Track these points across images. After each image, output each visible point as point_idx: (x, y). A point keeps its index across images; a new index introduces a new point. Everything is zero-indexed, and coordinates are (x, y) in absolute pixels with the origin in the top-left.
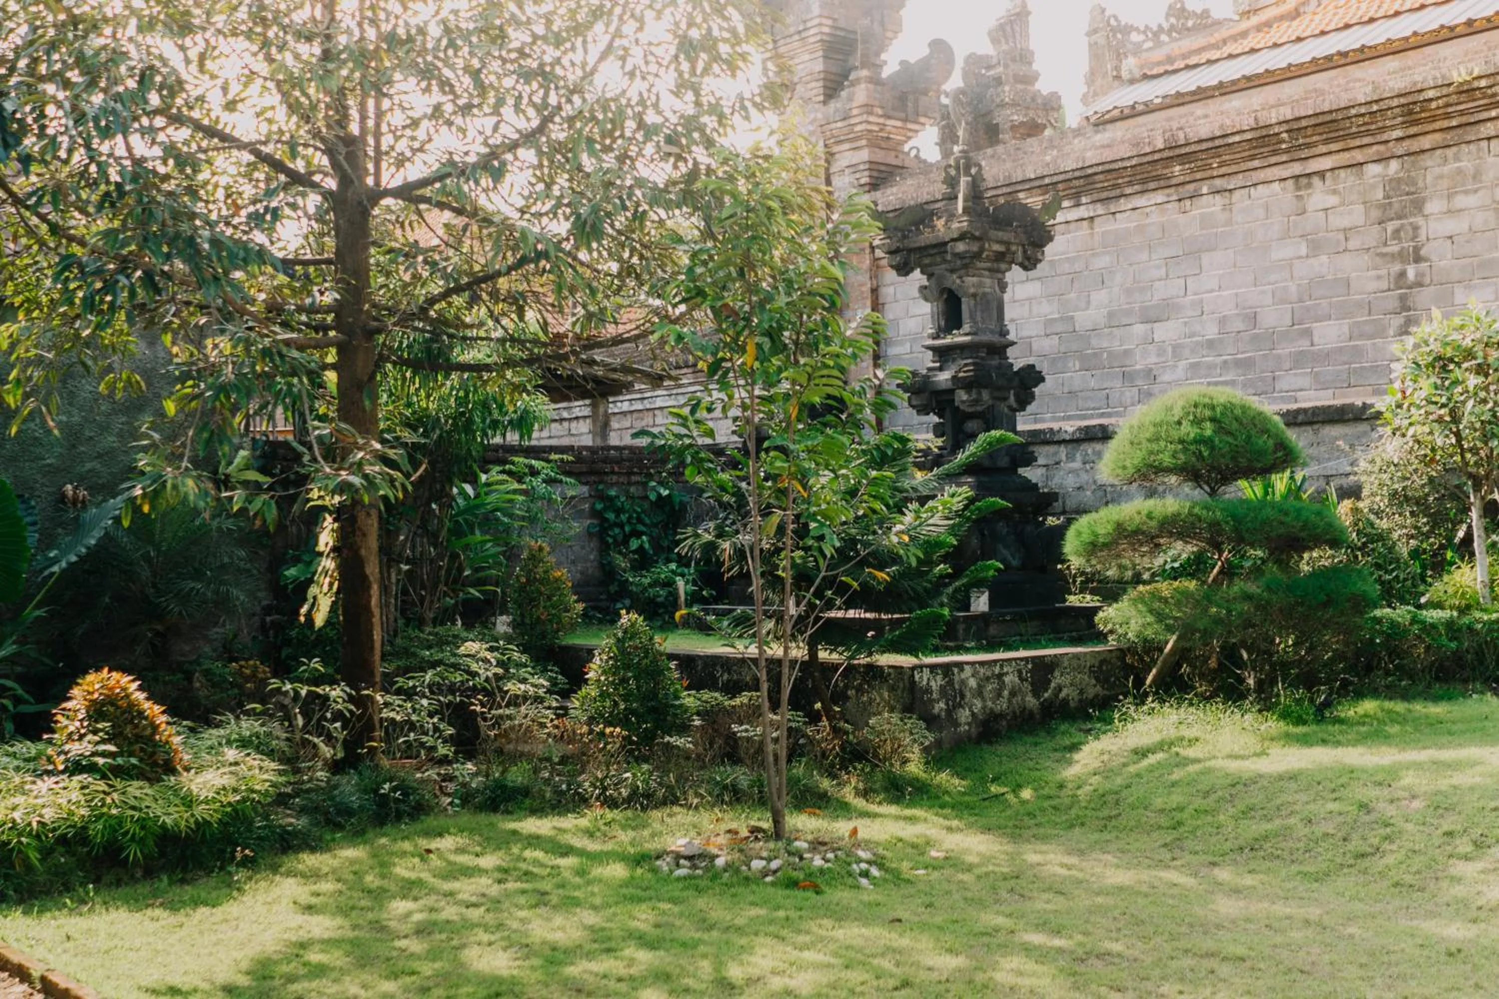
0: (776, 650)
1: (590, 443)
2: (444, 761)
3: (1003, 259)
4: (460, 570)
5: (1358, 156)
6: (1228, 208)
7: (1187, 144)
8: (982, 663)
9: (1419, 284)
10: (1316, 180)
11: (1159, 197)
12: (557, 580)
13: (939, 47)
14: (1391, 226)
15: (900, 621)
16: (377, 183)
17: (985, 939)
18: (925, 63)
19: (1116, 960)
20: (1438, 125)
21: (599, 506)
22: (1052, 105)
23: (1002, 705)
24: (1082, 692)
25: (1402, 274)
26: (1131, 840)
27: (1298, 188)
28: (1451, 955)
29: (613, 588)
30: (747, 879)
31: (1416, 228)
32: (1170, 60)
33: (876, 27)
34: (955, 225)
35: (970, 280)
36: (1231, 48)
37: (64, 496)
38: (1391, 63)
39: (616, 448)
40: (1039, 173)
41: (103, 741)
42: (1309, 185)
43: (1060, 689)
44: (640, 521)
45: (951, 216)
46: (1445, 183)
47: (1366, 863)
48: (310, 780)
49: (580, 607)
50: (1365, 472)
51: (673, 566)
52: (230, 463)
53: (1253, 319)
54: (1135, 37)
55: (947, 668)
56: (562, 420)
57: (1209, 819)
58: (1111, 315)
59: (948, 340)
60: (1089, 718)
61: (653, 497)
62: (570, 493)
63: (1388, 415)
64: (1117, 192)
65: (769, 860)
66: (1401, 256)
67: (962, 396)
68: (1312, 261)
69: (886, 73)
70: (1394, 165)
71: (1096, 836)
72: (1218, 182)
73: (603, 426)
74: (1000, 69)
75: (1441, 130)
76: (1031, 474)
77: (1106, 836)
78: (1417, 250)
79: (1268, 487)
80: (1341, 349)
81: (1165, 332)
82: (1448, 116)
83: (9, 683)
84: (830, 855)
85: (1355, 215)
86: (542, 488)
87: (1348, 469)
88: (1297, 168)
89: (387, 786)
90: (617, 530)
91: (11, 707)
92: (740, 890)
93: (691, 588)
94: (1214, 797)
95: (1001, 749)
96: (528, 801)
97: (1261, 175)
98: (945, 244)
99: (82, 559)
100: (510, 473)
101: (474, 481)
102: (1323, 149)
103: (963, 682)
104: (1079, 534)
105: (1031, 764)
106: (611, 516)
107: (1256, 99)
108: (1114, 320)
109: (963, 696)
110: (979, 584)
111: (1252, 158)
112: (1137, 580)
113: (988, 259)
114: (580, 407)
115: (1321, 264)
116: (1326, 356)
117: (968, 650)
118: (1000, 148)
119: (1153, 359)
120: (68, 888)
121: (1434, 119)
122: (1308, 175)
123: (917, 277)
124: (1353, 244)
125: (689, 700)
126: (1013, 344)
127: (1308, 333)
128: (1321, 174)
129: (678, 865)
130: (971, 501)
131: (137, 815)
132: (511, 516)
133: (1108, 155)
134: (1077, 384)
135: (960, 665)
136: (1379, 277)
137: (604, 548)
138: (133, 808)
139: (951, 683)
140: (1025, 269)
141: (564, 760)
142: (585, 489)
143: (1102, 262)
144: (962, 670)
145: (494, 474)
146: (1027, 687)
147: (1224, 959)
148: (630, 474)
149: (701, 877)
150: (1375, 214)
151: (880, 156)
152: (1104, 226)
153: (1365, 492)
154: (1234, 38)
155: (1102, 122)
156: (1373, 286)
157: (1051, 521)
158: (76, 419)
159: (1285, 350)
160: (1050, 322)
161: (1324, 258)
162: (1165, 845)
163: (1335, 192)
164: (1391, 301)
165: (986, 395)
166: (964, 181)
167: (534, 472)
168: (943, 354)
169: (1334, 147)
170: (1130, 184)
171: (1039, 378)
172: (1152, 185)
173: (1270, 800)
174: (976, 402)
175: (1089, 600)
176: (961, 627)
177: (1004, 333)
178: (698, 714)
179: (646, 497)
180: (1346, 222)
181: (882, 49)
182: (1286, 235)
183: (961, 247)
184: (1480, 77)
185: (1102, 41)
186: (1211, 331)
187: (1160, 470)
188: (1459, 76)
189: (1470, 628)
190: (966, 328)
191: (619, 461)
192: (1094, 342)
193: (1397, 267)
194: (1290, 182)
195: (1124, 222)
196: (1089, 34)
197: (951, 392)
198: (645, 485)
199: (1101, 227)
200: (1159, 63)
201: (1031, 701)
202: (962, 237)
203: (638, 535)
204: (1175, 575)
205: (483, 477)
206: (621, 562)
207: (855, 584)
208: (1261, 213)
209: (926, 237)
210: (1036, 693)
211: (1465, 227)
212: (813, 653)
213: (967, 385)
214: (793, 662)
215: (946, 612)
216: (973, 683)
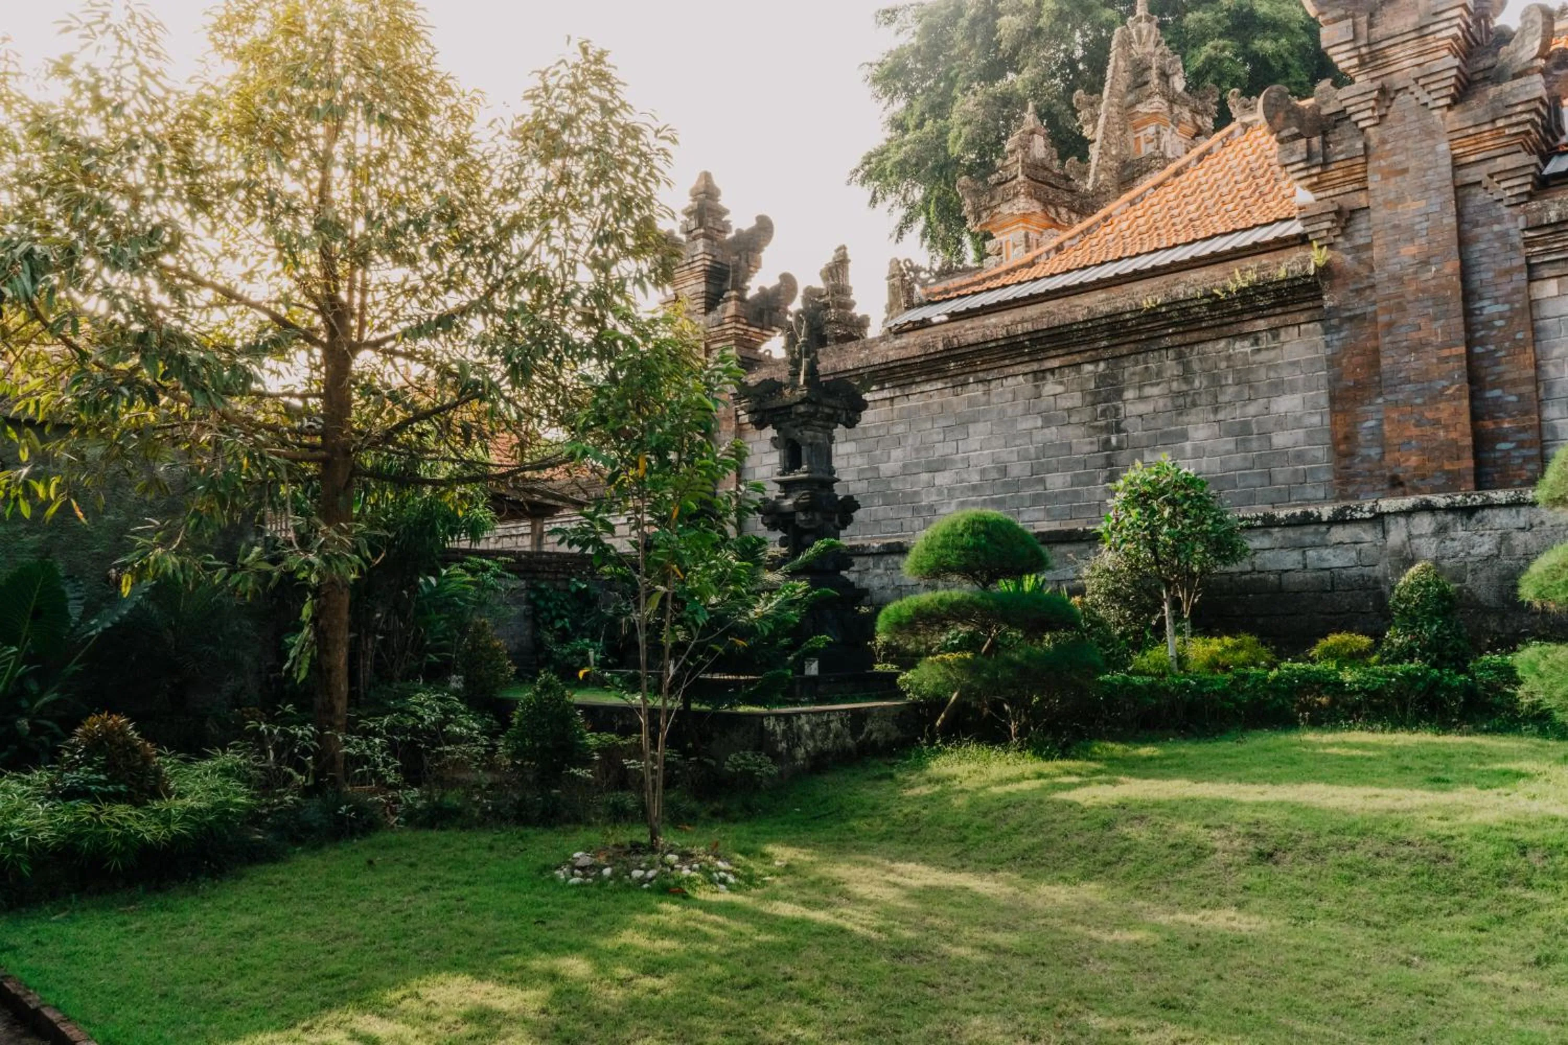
0: (657, 702)
1: (528, 549)
2: (394, 787)
3: (832, 420)
4: (423, 641)
5: (1077, 358)
6: (987, 393)
7: (960, 347)
8: (815, 713)
9: (1119, 447)
10: (1049, 376)
11: (940, 385)
12: (496, 648)
13: (788, 281)
14: (1100, 408)
15: (753, 682)
16: (360, 339)
17: (821, 939)
18: (777, 291)
19: (928, 958)
20: (1132, 338)
21: (532, 596)
22: (863, 323)
23: (829, 745)
24: (887, 735)
25: (1108, 441)
26: (929, 850)
27: (1036, 380)
28: (1191, 948)
29: (542, 656)
30: (628, 886)
31: (1117, 409)
32: (947, 291)
33: (743, 263)
34: (798, 393)
35: (808, 434)
36: (989, 284)
37: (108, 578)
38: (1101, 295)
39: (548, 553)
40: (856, 365)
41: (97, 771)
42: (1044, 378)
43: (871, 732)
44: (563, 607)
45: (795, 386)
46: (1137, 379)
47: (1110, 870)
48: (281, 803)
49: (513, 669)
50: (1088, 577)
51: (587, 641)
52: (246, 556)
53: (1004, 471)
54: (923, 275)
55: (788, 717)
56: (511, 536)
57: (988, 834)
58: (905, 466)
59: (791, 477)
60: (892, 755)
61: (573, 589)
62: (512, 586)
63: (1106, 535)
64: (910, 380)
65: (646, 870)
66: (1107, 429)
67: (801, 516)
68: (1046, 431)
69: (749, 295)
70: (1102, 365)
71: (902, 847)
72: (981, 375)
73: (539, 538)
74: (828, 298)
75: (1135, 342)
76: (850, 576)
77: (910, 847)
78: (1118, 424)
79: (1020, 584)
80: (1065, 493)
81: (943, 479)
82: (1139, 332)
83: (49, 723)
84: (696, 866)
85: (1076, 400)
86: (492, 581)
87: (1074, 576)
88: (1035, 366)
89: (344, 808)
90: (545, 614)
91: (48, 744)
92: (621, 896)
93: (598, 657)
94: (991, 817)
95: (828, 778)
96: (459, 820)
97: (1010, 371)
98: (790, 407)
99: (116, 626)
100: (467, 569)
101: (437, 575)
102: (1053, 353)
103: (800, 728)
104: (888, 616)
105: (850, 790)
106: (542, 603)
107: (1007, 317)
108: (907, 470)
109: (799, 738)
110: (813, 653)
111: (1004, 358)
112: (928, 652)
113: (821, 419)
114: (525, 527)
115: (1052, 433)
116: (1056, 497)
117: (803, 704)
118: (828, 349)
119: (934, 498)
120: (53, 896)
121: (1130, 333)
122: (1044, 371)
123: (770, 432)
124: (1074, 419)
125: (591, 740)
126: (838, 480)
127: (1042, 481)
128: (1052, 371)
129: (573, 875)
130: (807, 591)
131: (119, 832)
132: (466, 601)
133: (904, 354)
134: (880, 515)
135: (798, 715)
136: (1092, 443)
137: (536, 626)
138: (117, 826)
139: (790, 728)
140: (847, 427)
141: (491, 786)
142: (522, 583)
143: (899, 429)
144: (799, 718)
145: (455, 569)
146: (847, 731)
147: (1015, 955)
148: (557, 572)
149: (590, 885)
150: (1089, 399)
151: (745, 352)
152: (900, 405)
153: (1089, 591)
154: (991, 278)
155: (900, 331)
156: (1087, 448)
157: (864, 610)
158: (123, 518)
159: (1027, 492)
160: (861, 471)
161: (1054, 429)
162: (956, 855)
163: (1061, 383)
164: (1100, 459)
165: (818, 516)
166: (804, 361)
167: (485, 569)
168: (787, 487)
169: (1060, 352)
170: (919, 375)
171: (856, 506)
172: (935, 376)
173: (1033, 820)
174: (810, 522)
175: (890, 667)
176: (798, 688)
177: (831, 471)
178: (598, 751)
179: (568, 590)
180: (1069, 404)
181: (747, 277)
182: (1027, 413)
183: (802, 409)
184: (1161, 305)
185: (898, 283)
186: (975, 479)
187: (949, 569)
188: (1147, 303)
189: (1166, 689)
190: (805, 467)
191: (548, 563)
192: (893, 486)
193: (1104, 436)
194: (1030, 377)
195: (914, 402)
196: (889, 278)
197: (793, 514)
198: (568, 581)
199: (898, 405)
200: (939, 293)
201: (850, 742)
202: (803, 401)
203: (562, 617)
204: (955, 648)
205: (444, 572)
206: (549, 637)
207: (721, 650)
208: (1010, 396)
209: (776, 402)
210: (854, 736)
211: (1151, 408)
212: (687, 704)
213: (805, 509)
214: (669, 712)
215: (790, 672)
216: (807, 728)
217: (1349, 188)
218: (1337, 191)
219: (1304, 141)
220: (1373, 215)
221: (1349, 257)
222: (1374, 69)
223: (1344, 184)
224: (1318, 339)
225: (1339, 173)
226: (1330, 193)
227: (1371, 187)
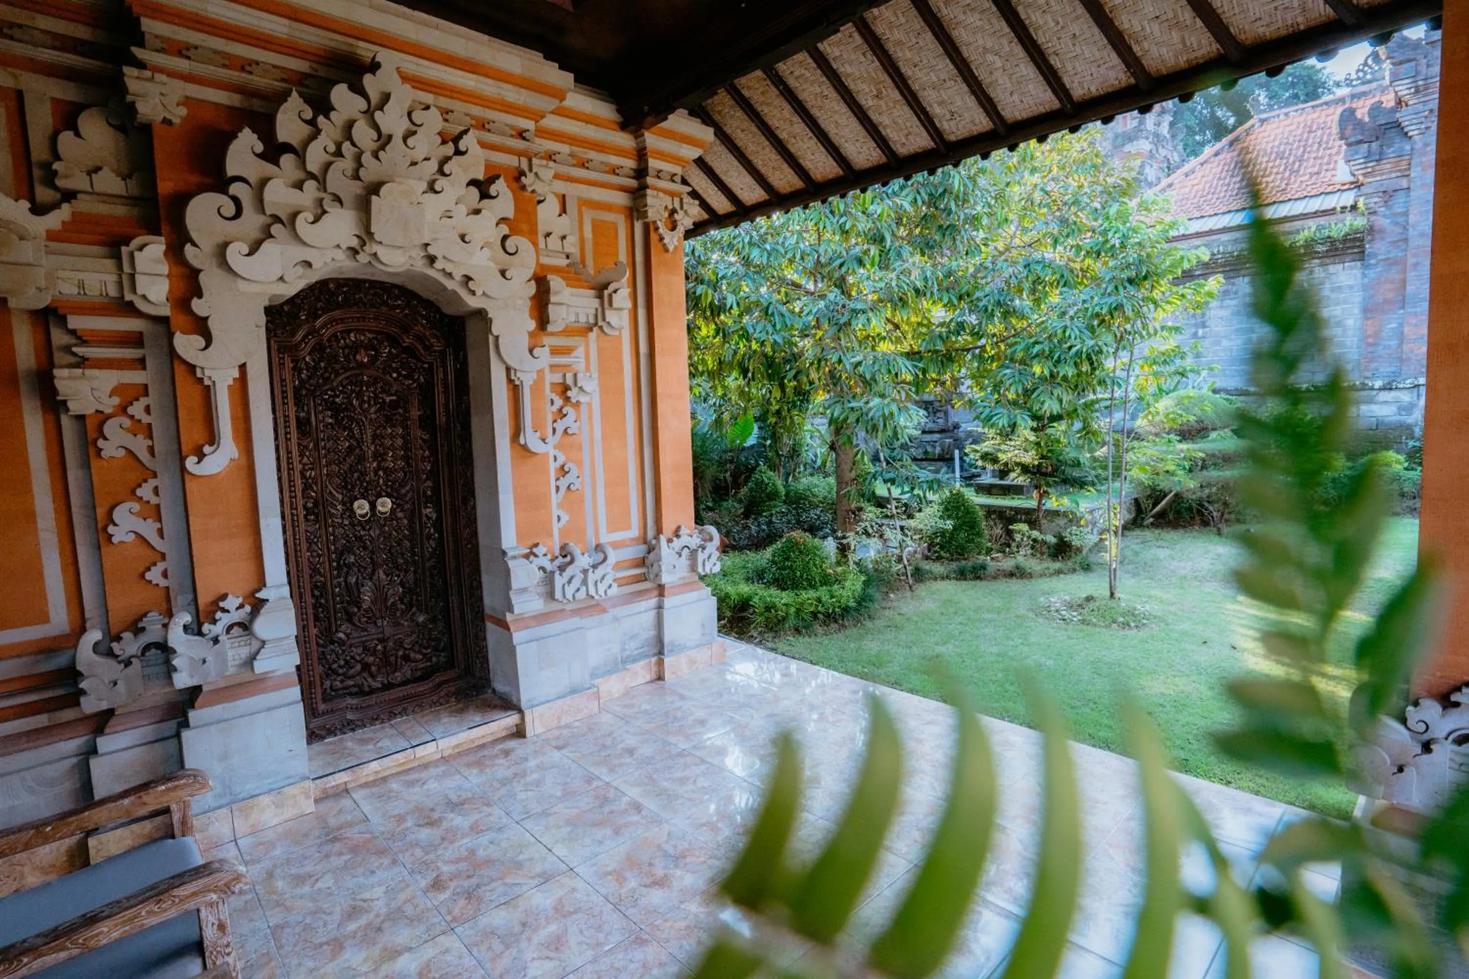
217: (1394, 175)
218: (1384, 177)
219: (1366, 145)
220: (1412, 194)
221: (1388, 221)
222: (1425, 96)
223: (1390, 172)
224: (1357, 272)
225: (1389, 166)
226: (1378, 178)
227: (1413, 175)
